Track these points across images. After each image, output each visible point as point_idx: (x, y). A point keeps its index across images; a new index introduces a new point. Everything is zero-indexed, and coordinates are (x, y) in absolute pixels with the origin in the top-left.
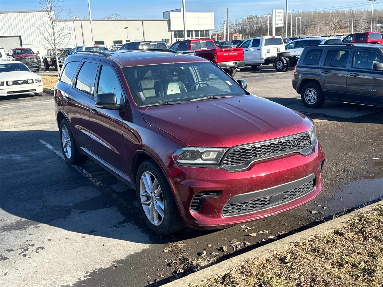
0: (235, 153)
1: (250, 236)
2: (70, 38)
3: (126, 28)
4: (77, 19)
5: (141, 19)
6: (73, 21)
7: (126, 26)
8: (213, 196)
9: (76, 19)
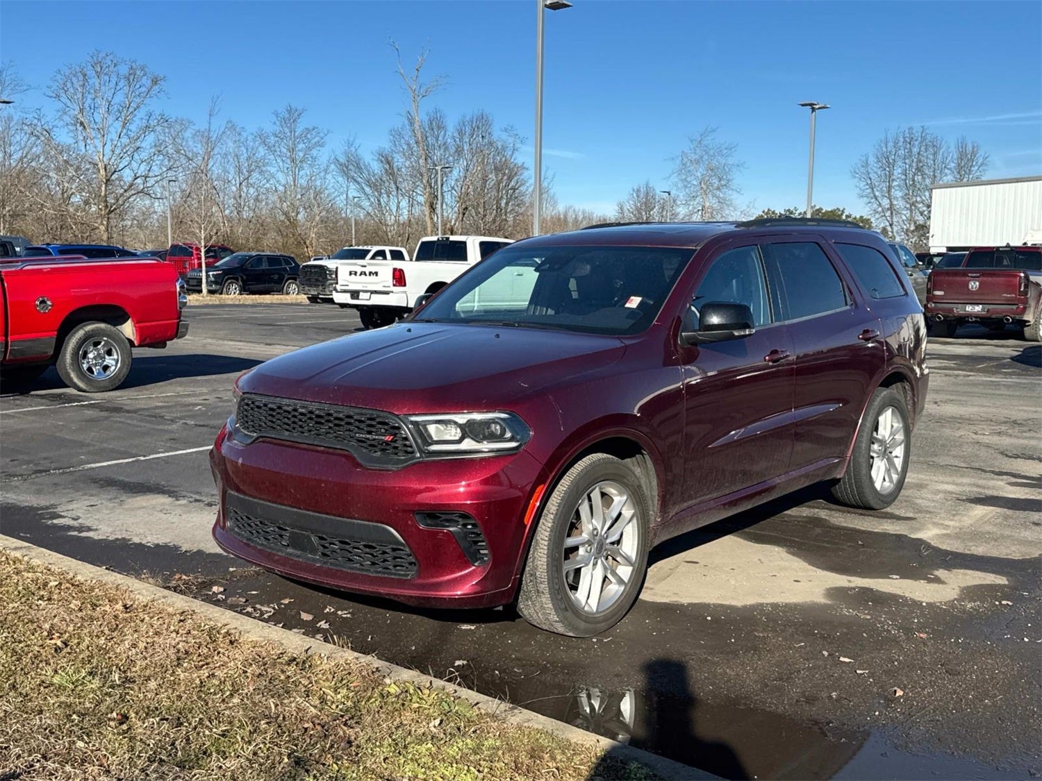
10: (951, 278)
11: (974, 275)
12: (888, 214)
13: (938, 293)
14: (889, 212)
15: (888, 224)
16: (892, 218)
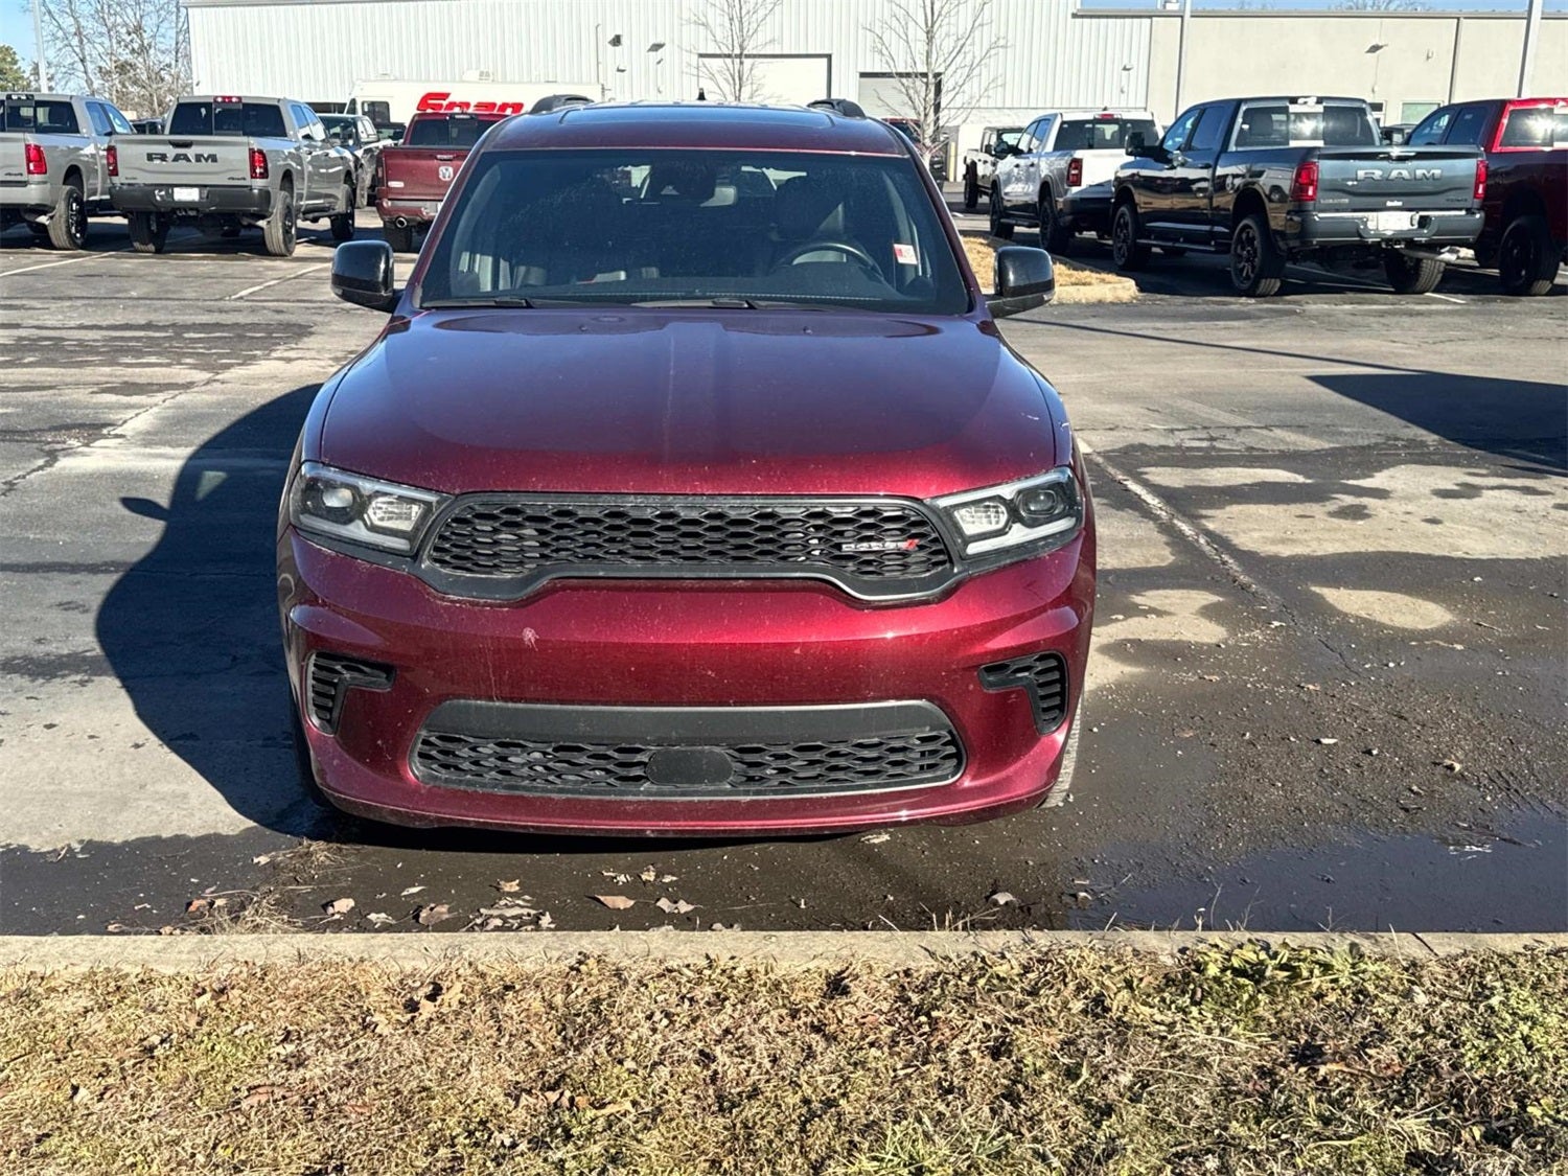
0: (477, 521)
1: (599, 900)
2: (1125, 89)
3: (1375, 49)
4: (1169, 7)
5: (1452, 10)
6: (1150, 17)
7: (1374, 43)
8: (371, 682)
9: (1164, 7)
10: (410, 162)
11: (445, 157)
12: (75, 41)
13: (394, 184)
14: (77, 38)
15: (77, 59)
16: (82, 50)
